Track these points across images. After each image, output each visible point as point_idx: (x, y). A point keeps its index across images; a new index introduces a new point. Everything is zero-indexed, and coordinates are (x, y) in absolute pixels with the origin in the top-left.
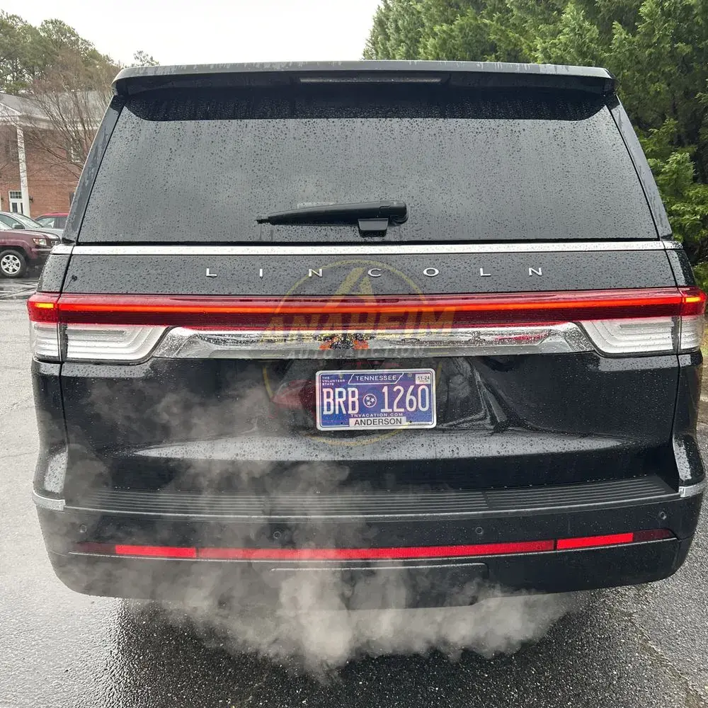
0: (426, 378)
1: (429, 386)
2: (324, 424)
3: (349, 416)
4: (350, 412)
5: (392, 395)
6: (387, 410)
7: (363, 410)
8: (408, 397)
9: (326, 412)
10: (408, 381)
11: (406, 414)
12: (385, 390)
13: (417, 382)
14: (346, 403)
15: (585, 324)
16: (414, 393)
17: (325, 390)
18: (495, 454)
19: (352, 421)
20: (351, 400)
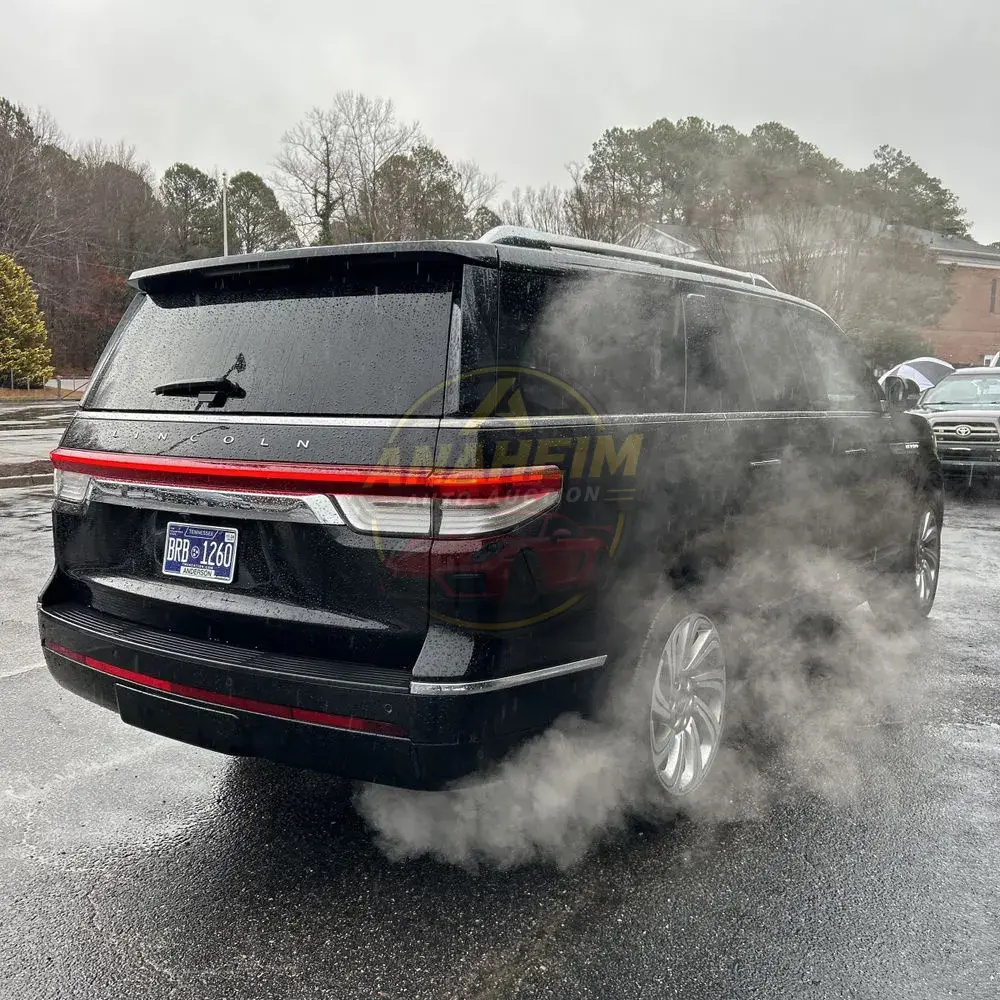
0: (232, 536)
1: (232, 544)
3: (181, 564)
4: (183, 561)
6: (204, 562)
8: (219, 553)
9: (169, 559)
10: (220, 538)
11: (216, 568)
13: (226, 541)
14: (181, 551)
15: (339, 498)
16: (223, 550)
17: (171, 539)
19: (182, 568)
20: (184, 550)
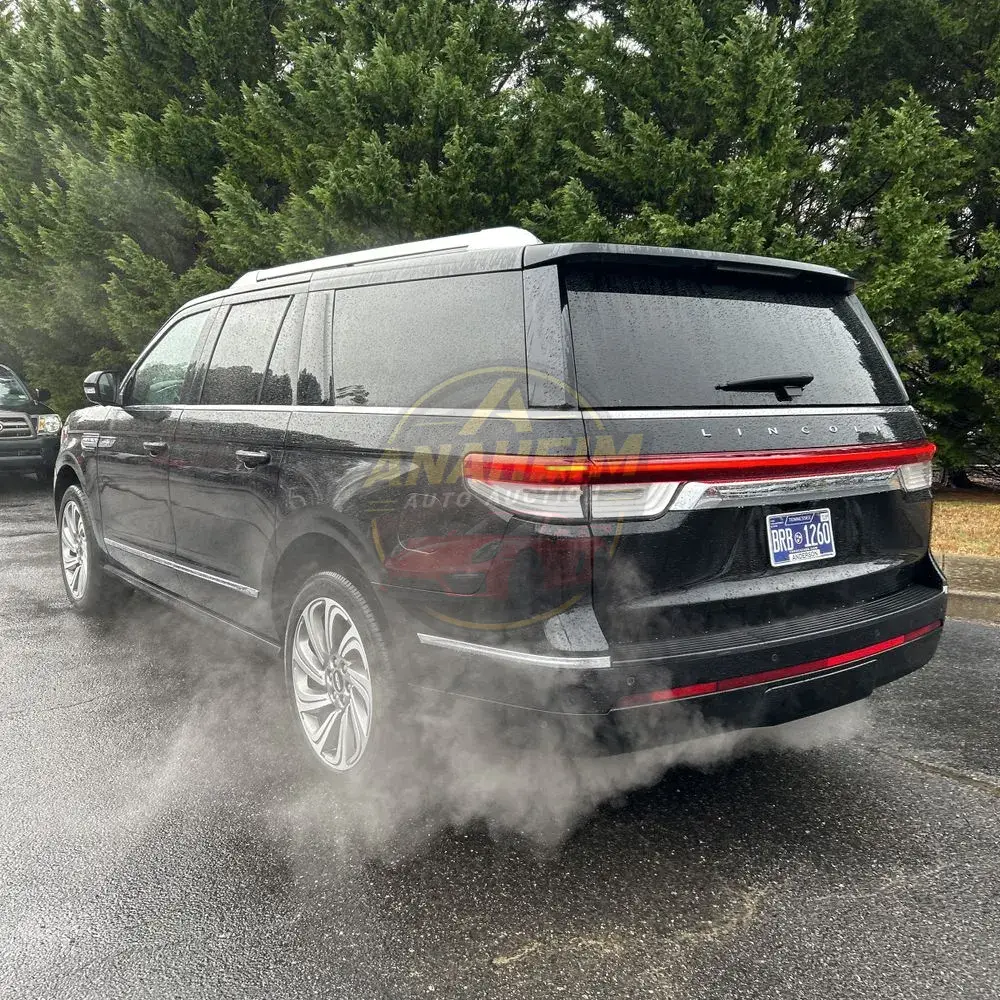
0: (826, 515)
1: (828, 523)
2: (776, 561)
3: (788, 552)
4: (789, 549)
5: (810, 531)
6: (808, 544)
7: (797, 547)
8: (819, 533)
10: (816, 520)
11: (819, 547)
12: (806, 528)
13: (822, 521)
14: (786, 541)
16: (821, 530)
17: (773, 532)
18: (866, 573)
19: (791, 556)
20: (788, 538)
